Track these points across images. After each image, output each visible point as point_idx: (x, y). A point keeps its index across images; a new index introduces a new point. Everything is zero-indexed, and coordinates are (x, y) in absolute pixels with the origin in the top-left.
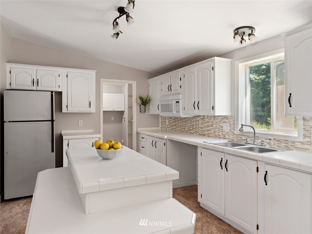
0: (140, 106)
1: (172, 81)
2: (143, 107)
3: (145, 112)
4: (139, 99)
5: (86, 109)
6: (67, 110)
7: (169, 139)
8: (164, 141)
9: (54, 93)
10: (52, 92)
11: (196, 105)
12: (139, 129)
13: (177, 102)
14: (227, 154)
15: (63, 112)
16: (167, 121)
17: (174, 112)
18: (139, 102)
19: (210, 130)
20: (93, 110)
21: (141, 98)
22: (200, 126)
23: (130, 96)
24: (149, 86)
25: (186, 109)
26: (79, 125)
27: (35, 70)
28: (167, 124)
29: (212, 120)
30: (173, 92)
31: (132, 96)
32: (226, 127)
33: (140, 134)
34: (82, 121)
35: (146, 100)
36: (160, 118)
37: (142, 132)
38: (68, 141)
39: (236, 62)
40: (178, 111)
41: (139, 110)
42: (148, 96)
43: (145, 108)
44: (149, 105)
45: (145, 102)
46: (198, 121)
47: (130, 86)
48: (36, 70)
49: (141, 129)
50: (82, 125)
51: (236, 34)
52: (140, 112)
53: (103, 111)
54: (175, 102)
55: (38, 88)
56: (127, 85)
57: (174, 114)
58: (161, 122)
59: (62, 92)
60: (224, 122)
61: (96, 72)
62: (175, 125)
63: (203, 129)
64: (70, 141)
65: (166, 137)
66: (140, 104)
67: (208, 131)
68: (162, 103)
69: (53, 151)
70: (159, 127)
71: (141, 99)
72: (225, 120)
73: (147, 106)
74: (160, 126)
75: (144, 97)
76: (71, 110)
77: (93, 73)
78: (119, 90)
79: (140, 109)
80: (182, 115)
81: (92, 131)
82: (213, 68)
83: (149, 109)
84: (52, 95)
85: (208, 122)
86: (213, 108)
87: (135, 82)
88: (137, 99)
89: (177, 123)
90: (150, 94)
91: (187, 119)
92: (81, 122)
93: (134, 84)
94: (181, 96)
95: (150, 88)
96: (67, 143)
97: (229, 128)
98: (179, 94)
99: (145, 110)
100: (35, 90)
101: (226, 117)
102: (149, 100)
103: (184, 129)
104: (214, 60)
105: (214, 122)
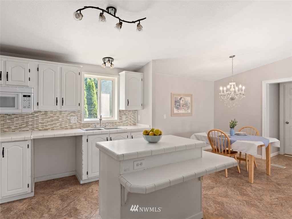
13: (27, 96)
14: (112, 134)
17: (20, 108)
22: (40, 121)
25: (40, 104)
29: (58, 115)
30: (10, 82)
40: (27, 107)
46: (37, 116)
54: (21, 95)
60: (72, 116)
63: (45, 124)
67: (52, 125)
82: (79, 73)
85: (52, 117)
86: (79, 105)
94: (32, 90)
97: (76, 120)
98: (26, 86)
104: (81, 68)
105: (60, 117)
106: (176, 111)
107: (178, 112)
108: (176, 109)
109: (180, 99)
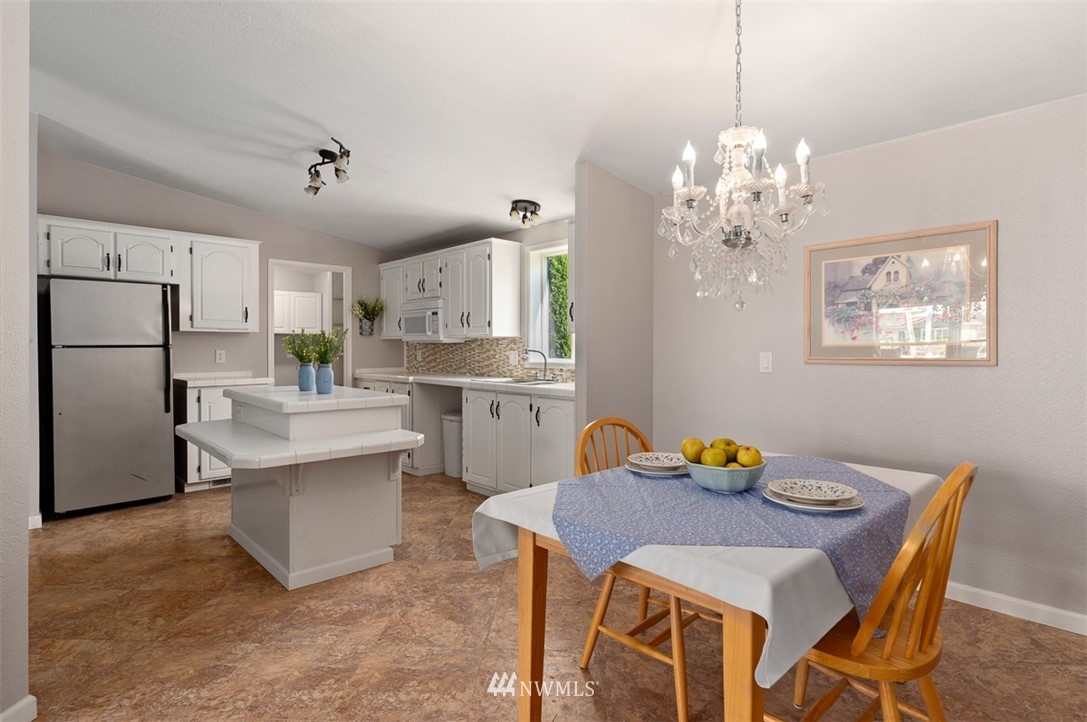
0: (361, 320)
1: (426, 272)
2: (366, 323)
3: (371, 334)
4: (357, 307)
5: (236, 324)
6: (192, 326)
7: (417, 383)
8: (408, 388)
9: (169, 287)
10: (164, 286)
11: (465, 320)
12: (357, 371)
13: (435, 314)
14: (501, 393)
15: (181, 329)
16: (419, 353)
17: (429, 333)
18: (359, 311)
19: (491, 364)
20: (253, 326)
21: (363, 305)
22: (477, 358)
23: (337, 300)
24: (379, 278)
25: (449, 326)
26: (218, 361)
27: (112, 235)
28: (420, 358)
29: (494, 347)
30: (427, 294)
31: (342, 299)
32: (514, 358)
33: (361, 380)
34: (223, 352)
35: (374, 308)
36: (405, 348)
37: (365, 376)
38: (200, 391)
39: (527, 248)
40: (436, 332)
41: (358, 330)
42: (377, 300)
43: (372, 325)
44: (381, 318)
45: (371, 313)
46: (473, 349)
47: (337, 279)
48: (115, 234)
49: (363, 370)
50: (223, 361)
51: (513, 209)
52: (361, 334)
53: (276, 335)
54: (429, 313)
55: (120, 276)
56: (329, 274)
57: (429, 336)
58: (408, 357)
59: (178, 286)
60: (511, 349)
61: (260, 246)
62: (435, 360)
63: (481, 365)
64: (203, 391)
65: (411, 378)
66: (361, 316)
67: (488, 366)
68: (407, 316)
69: (167, 410)
70: (403, 366)
71: (361, 305)
72: (512, 345)
73: (376, 322)
74: (405, 365)
75: (370, 300)
76: (200, 325)
77: (254, 247)
78: (309, 284)
79: (361, 327)
80: (443, 338)
81: (250, 373)
82: (489, 255)
83: (381, 329)
84: (165, 294)
85: (488, 350)
86: (489, 324)
87: (350, 269)
88: (353, 306)
89: (438, 356)
90: (384, 296)
91: (454, 348)
92: (222, 355)
93: (347, 274)
94: (440, 303)
95: (383, 283)
96: (197, 396)
97: (517, 358)
98: (437, 298)
99: (372, 330)
100: (113, 278)
101: (513, 340)
102: (381, 309)
103: (451, 366)
104: (491, 243)
105: (498, 350)
106: (832, 335)
107: (849, 342)
108: (841, 327)
109: (872, 269)
